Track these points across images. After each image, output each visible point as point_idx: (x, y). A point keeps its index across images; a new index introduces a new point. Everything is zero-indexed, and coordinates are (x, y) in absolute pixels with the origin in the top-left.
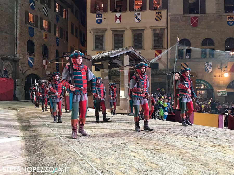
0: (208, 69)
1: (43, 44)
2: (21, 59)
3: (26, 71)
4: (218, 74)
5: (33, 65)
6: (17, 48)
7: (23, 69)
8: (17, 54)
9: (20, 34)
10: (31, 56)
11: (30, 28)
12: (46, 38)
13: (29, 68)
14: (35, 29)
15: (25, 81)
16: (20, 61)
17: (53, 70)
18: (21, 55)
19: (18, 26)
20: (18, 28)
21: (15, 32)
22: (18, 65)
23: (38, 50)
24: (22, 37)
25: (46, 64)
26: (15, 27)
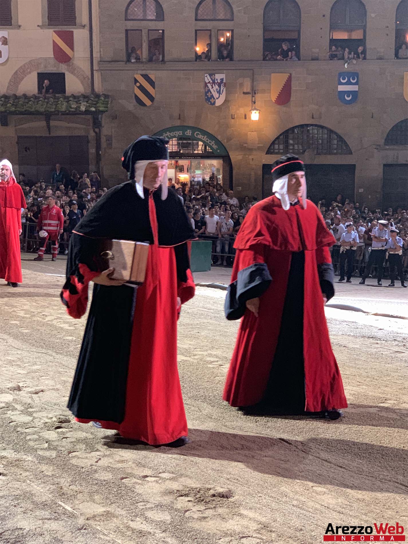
0: (212, 96)
4: (242, 111)
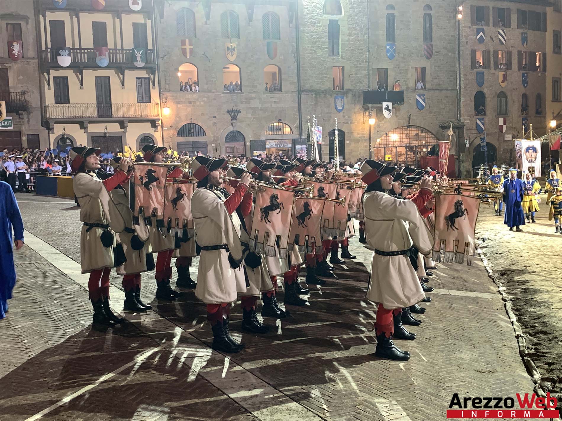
1: (498, 92)
2: (467, 123)
3: (475, 139)
5: (483, 128)
6: (460, 108)
7: (470, 138)
8: (460, 116)
9: (465, 87)
10: (480, 117)
11: (478, 73)
12: (503, 82)
13: (479, 135)
14: (486, 72)
15: (472, 154)
16: (465, 127)
17: (517, 130)
18: (466, 117)
19: (461, 75)
20: (462, 79)
21: (458, 85)
22: (463, 133)
23: (491, 103)
24: (467, 90)
25: (505, 123)
26: (458, 77)
